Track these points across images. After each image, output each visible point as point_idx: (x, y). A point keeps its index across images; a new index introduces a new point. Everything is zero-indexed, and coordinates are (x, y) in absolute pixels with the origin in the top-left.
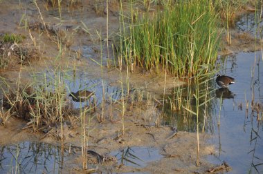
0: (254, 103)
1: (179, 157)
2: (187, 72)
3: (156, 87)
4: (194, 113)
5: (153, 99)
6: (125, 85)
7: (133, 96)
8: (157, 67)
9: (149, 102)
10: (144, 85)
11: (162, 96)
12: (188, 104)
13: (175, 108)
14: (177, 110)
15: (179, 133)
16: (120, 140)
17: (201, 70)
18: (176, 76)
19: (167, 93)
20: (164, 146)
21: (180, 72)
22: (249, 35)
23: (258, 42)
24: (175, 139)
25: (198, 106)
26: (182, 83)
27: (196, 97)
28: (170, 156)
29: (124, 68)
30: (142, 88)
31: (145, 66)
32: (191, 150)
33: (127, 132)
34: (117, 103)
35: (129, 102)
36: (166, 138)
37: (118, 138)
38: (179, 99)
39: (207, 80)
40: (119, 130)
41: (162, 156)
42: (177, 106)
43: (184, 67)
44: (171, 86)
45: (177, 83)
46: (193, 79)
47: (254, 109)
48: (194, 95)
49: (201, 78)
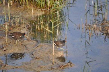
0: (87, 24)
1: (42, 58)
2: (46, 6)
3: (27, 16)
4: (51, 32)
5: (25, 23)
6: (7, 14)
7: (12, 22)
8: (27, 3)
9: (23, 25)
10: (19, 15)
11: (30, 21)
12: (47, 26)
13: (39, 29)
14: (40, 30)
15: (42, 44)
16: (4, 49)
17: (55, 5)
18: (39, 9)
19: (34, 19)
20: (33, 52)
21: (42, 6)
24: (39, 48)
25: (53, 27)
26: (43, 13)
27: (52, 22)
28: (36, 58)
29: (6, 4)
30: (18, 16)
31: (19, 3)
32: (49, 54)
33: (9, 44)
34: (2, 26)
35: (10, 25)
36: (34, 47)
37: (3, 48)
38: (41, 23)
39: (58, 11)
40: (4, 43)
41: (32, 59)
42: (40, 28)
43: (44, 3)
44: (36, 15)
45: (40, 13)
46: (49, 10)
47: (87, 28)
48: (51, 20)
49: (55, 10)
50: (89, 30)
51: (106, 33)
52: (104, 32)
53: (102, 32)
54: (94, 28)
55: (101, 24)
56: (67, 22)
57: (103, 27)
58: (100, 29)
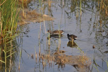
0: (41, 54)
4: (4, 62)
17: (8, 34)
22: (36, 12)
23: (42, 16)
25: (6, 58)
39: (11, 41)
46: (2, 40)
47: (41, 58)
48: (3, 50)
49: (7, 40)
50: (43, 60)
51: (60, 62)
52: (57, 62)
53: (56, 62)
54: (48, 58)
55: (55, 54)
56: (21, 52)
57: (57, 57)
58: (54, 59)
